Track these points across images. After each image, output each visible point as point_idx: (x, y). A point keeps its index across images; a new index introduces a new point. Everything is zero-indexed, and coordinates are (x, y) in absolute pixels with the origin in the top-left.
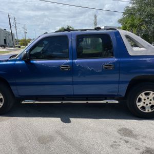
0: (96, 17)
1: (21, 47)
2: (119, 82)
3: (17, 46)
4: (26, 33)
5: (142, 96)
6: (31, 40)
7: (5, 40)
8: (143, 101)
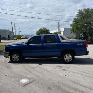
0: (59, 23)
1: (18, 39)
2: (58, 51)
3: (15, 39)
4: (20, 31)
5: (66, 56)
6: (23, 35)
7: (9, 36)
8: (67, 58)
